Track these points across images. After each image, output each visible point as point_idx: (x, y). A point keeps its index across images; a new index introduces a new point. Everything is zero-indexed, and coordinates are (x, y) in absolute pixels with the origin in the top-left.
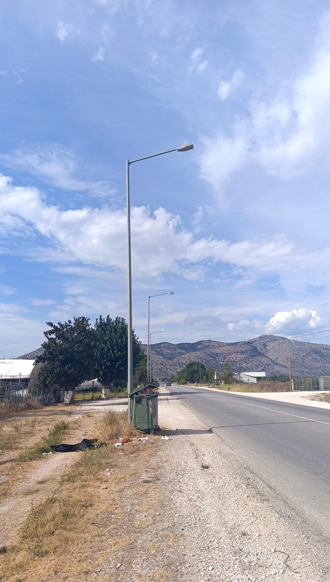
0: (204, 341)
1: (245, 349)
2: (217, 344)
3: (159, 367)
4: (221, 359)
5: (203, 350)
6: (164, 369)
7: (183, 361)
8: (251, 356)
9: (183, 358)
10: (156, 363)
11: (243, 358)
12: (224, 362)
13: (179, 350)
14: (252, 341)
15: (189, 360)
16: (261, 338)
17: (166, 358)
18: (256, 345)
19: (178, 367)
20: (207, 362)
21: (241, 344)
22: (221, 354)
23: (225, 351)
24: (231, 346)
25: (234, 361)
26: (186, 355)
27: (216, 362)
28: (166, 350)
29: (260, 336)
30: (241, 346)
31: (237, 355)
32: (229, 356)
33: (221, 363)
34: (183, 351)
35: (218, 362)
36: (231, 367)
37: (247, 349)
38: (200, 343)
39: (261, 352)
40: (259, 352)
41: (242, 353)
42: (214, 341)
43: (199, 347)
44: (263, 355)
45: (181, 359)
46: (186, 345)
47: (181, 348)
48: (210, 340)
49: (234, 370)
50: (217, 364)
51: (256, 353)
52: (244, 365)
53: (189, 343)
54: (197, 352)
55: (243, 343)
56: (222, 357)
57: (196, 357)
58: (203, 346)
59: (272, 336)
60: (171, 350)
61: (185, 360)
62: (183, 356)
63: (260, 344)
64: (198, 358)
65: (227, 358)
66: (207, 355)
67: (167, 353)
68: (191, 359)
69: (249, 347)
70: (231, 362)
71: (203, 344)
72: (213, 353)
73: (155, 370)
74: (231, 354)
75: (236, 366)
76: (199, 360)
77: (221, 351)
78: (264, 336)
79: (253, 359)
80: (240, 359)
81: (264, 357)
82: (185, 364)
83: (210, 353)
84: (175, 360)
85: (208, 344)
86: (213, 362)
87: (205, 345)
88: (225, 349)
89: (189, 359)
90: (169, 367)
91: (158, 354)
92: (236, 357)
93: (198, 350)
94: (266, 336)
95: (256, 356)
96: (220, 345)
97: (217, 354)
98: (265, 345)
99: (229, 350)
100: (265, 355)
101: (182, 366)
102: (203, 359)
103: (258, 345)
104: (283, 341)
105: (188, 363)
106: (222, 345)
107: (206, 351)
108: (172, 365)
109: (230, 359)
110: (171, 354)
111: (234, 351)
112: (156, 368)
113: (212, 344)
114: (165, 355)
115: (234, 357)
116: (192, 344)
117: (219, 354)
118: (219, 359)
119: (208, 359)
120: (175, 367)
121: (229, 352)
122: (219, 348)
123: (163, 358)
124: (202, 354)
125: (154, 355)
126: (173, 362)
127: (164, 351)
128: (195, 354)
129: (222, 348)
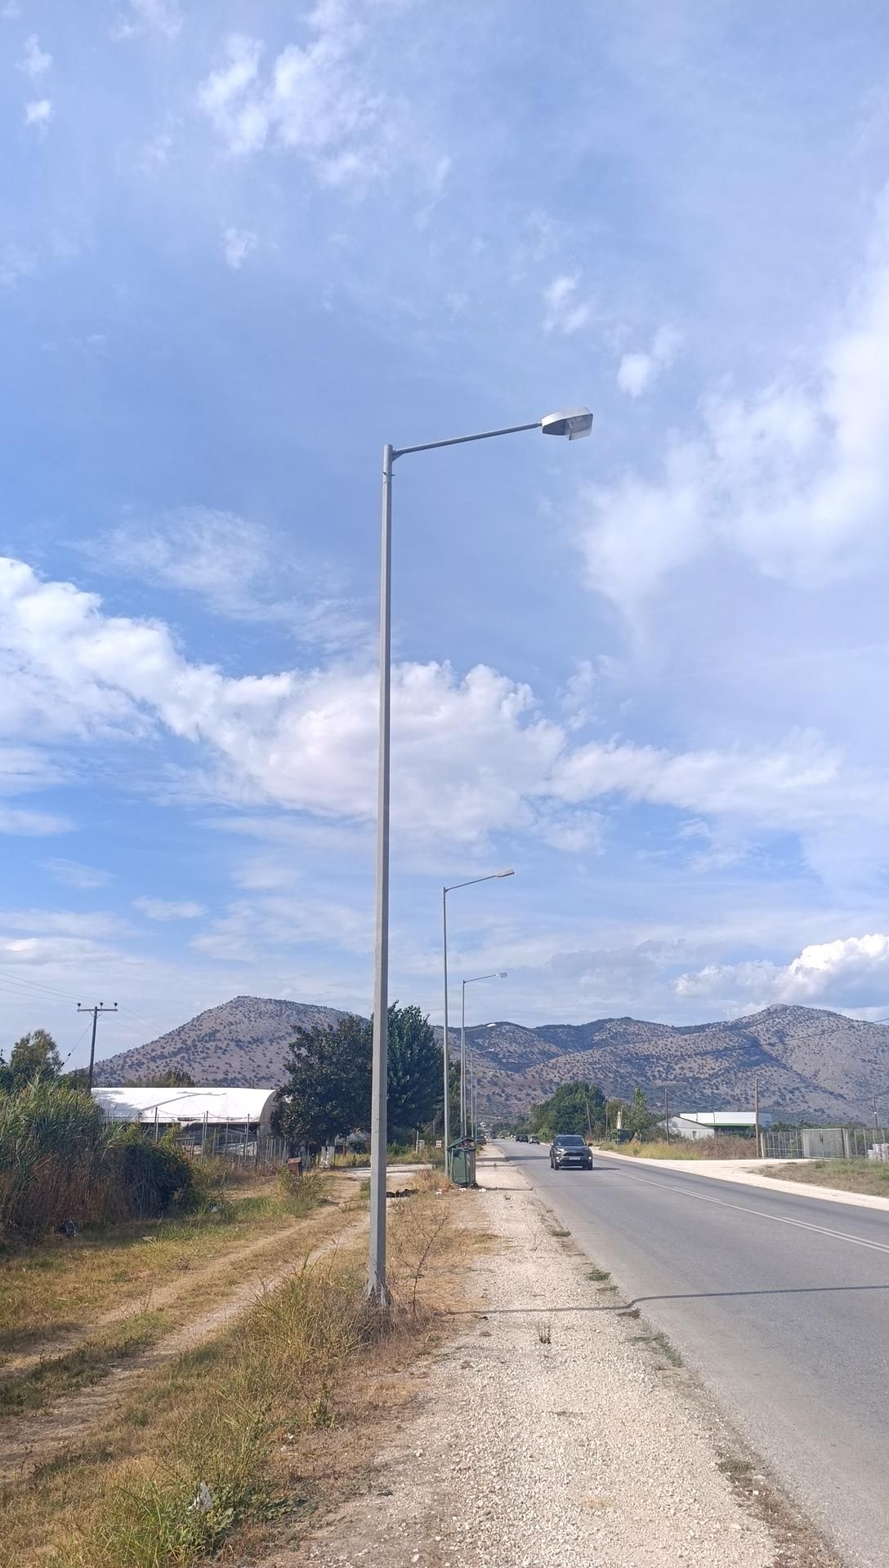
0: (611, 1020)
1: (725, 1045)
2: (646, 1029)
3: (487, 1091)
4: (659, 1071)
5: (608, 1045)
6: (501, 1096)
7: (552, 1076)
8: (744, 1064)
9: (554, 1067)
10: (479, 1081)
11: (720, 1070)
12: (665, 1079)
13: (541, 1045)
14: (744, 1021)
15: (570, 1074)
16: (769, 1013)
17: (506, 1067)
18: (756, 1035)
19: (539, 1092)
20: (620, 1080)
21: (714, 1029)
22: (658, 1058)
23: (669, 1050)
24: (686, 1037)
25: (695, 1079)
26: (562, 1059)
27: (644, 1079)
28: (505, 1045)
29: (769, 1009)
30: (715, 1034)
31: (704, 1062)
32: (680, 1065)
33: (659, 1083)
34: (554, 1049)
35: (650, 1081)
36: (685, 1093)
37: (732, 1043)
38: (599, 1025)
39: (772, 1052)
40: (764, 1053)
41: (717, 1054)
42: (639, 1022)
43: (597, 1037)
44: (778, 1061)
45: (547, 1071)
46: (562, 1032)
47: (547, 1041)
48: (629, 1018)
49: (695, 1102)
50: (648, 1087)
51: (757, 1057)
52: (723, 1089)
53: (569, 1026)
54: (591, 1051)
55: (721, 1027)
56: (663, 1066)
57: (590, 1064)
58: (609, 1034)
59: (801, 1008)
60: (519, 1044)
61: (558, 1072)
62: (554, 1061)
63: (767, 1031)
64: (594, 1068)
65: (674, 1070)
66: (619, 1060)
67: (509, 1051)
68: (575, 1071)
69: (736, 1041)
72: (636, 1054)
73: (474, 1099)
74: (686, 1057)
75: (701, 1092)
76: (596, 1074)
77: (657, 1050)
78: (779, 1009)
79: (749, 1073)
80: (711, 1072)
81: (778, 1066)
82: (558, 1084)
83: (627, 1054)
84: (531, 1071)
85: (622, 1030)
86: (636, 1081)
87: (614, 1031)
88: (668, 1043)
89: (569, 1071)
90: (515, 1092)
91: (484, 1056)
93: (594, 1044)
94: (785, 1008)
95: (757, 1063)
96: (656, 1030)
97: (647, 1058)
98: (781, 1035)
99: (682, 1047)
100: (784, 1061)
101: (551, 1089)
102: (610, 1072)
103: (761, 1033)
104: (832, 1024)
105: (567, 1080)
106: (660, 1034)
107: (616, 1048)
108: (523, 1086)
109: (685, 1071)
110: (521, 1056)
111: (694, 1050)
112: (478, 1093)
113: (633, 1029)
114: (504, 1057)
115: (695, 1066)
116: (578, 1029)
117: (653, 1058)
118: (653, 1071)
119: (622, 1071)
120: (530, 1091)
121: (681, 1052)
122: (654, 1042)
123: (498, 1067)
124: (605, 1056)
125: (473, 1056)
126: (526, 1078)
127: (501, 1046)
128: (585, 1057)
129: (661, 1041)
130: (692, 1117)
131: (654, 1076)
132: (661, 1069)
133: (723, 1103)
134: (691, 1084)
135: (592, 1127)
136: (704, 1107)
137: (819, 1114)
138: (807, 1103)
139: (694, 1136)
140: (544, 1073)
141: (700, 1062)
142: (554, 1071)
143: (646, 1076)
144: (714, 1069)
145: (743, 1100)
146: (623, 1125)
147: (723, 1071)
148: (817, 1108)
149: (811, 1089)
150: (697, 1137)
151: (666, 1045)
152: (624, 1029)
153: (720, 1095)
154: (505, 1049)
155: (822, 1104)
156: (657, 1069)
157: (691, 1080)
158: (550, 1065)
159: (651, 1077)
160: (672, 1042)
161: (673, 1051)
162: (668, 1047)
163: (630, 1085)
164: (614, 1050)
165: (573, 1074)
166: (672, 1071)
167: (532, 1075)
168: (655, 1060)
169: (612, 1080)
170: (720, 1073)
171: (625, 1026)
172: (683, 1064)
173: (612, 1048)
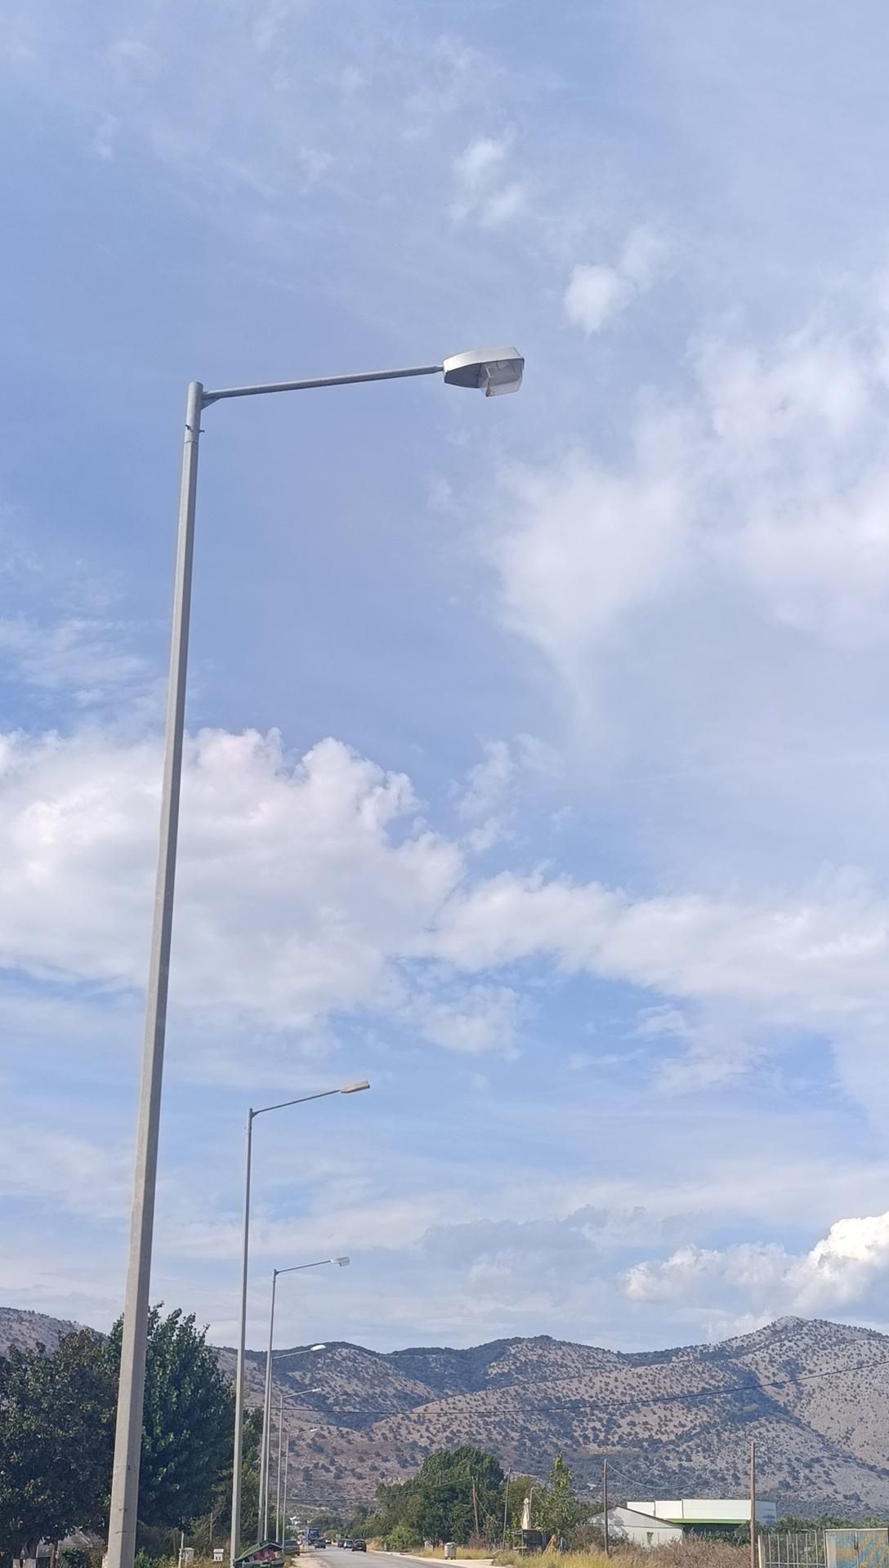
0: (518, 1340)
1: (703, 1384)
2: (575, 1356)
3: (304, 1463)
4: (594, 1429)
5: (511, 1384)
6: (328, 1470)
7: (416, 1436)
8: (732, 1418)
9: (420, 1421)
10: (292, 1444)
11: (694, 1428)
12: (605, 1443)
13: (400, 1383)
14: (734, 1344)
15: (447, 1433)
16: (776, 1332)
17: (340, 1419)
18: (753, 1368)
19: (393, 1464)
20: (529, 1444)
21: (686, 1358)
22: (594, 1406)
23: (612, 1392)
24: (640, 1370)
25: (654, 1442)
26: (433, 1407)
27: (569, 1442)
28: (339, 1381)
29: (774, 1325)
30: (687, 1367)
31: (668, 1413)
32: (629, 1419)
33: (593, 1448)
34: (421, 1389)
35: (579, 1445)
36: (636, 1467)
37: (713, 1382)
38: (499, 1349)
39: (777, 1398)
40: (765, 1399)
41: (690, 1400)
42: (563, 1343)
43: (494, 1369)
44: (787, 1412)
45: (407, 1428)
46: (435, 1360)
47: (410, 1374)
48: (548, 1338)
49: (652, 1483)
50: (576, 1456)
51: (755, 1406)
52: (699, 1460)
53: (448, 1351)
54: (482, 1393)
55: (698, 1355)
56: (600, 1420)
57: (481, 1415)
58: (514, 1363)
59: (826, 1324)
60: (362, 1380)
61: (427, 1430)
62: (420, 1409)
63: (771, 1361)
64: (486, 1423)
65: (619, 1426)
66: (529, 1408)
67: (346, 1393)
68: (454, 1428)
69: (721, 1378)
70: (641, 1447)
71: (514, 1356)
72: (558, 1399)
73: (283, 1474)
74: (639, 1405)
75: (663, 1465)
76: (491, 1433)
77: (592, 1392)
78: (791, 1325)
79: (741, 1433)
80: (680, 1431)
81: (788, 1422)
82: (425, 1450)
83: (544, 1398)
84: (381, 1428)
85: (535, 1358)
86: (556, 1446)
87: (523, 1359)
88: (611, 1381)
89: (445, 1428)
90: (353, 1462)
91: (303, 1400)
92: (665, 1421)
93: (487, 1382)
94: (800, 1324)
95: (753, 1417)
96: (592, 1358)
97: (575, 1406)
98: (793, 1369)
99: (633, 1388)
100: (796, 1413)
101: (414, 1458)
102: (513, 1430)
103: (762, 1365)
104: (874, 1351)
105: (441, 1444)
106: (598, 1364)
107: (524, 1388)
108: (366, 1453)
109: (637, 1429)
110: (365, 1400)
111: (653, 1393)
112: (290, 1465)
113: (553, 1356)
114: (337, 1403)
115: (653, 1420)
116: (462, 1354)
117: (585, 1406)
118: (585, 1429)
119: (533, 1428)
120: (378, 1463)
121: (632, 1396)
122: (587, 1379)
123: (325, 1420)
124: (506, 1402)
125: (284, 1401)
126: (371, 1439)
127: (332, 1384)
128: (473, 1403)
129: (600, 1378)
130: (645, 1507)
131: (586, 1437)
132: (598, 1425)
133: (698, 1484)
134: (646, 1451)
135: (481, 1525)
136: (667, 1491)
137: (853, 1502)
138: (833, 1484)
139: (649, 1541)
140: (403, 1431)
141: (661, 1413)
142: (418, 1427)
143: (572, 1437)
144: (683, 1426)
145: (730, 1479)
146: (532, 1521)
147: (698, 1429)
148: (848, 1494)
149: (840, 1460)
150: (655, 1542)
151: (607, 1384)
152: (540, 1355)
153: (693, 1470)
154: (338, 1389)
155: (857, 1487)
156: (591, 1425)
157: (645, 1444)
158: (414, 1417)
159: (581, 1440)
160: (616, 1380)
161: (618, 1395)
162: (610, 1388)
163: (546, 1451)
164: (522, 1392)
165: (452, 1432)
166: (615, 1428)
167: (383, 1434)
168: (588, 1410)
169: (516, 1443)
170: (694, 1432)
171: (540, 1352)
172: (633, 1416)
173: (517, 1387)
